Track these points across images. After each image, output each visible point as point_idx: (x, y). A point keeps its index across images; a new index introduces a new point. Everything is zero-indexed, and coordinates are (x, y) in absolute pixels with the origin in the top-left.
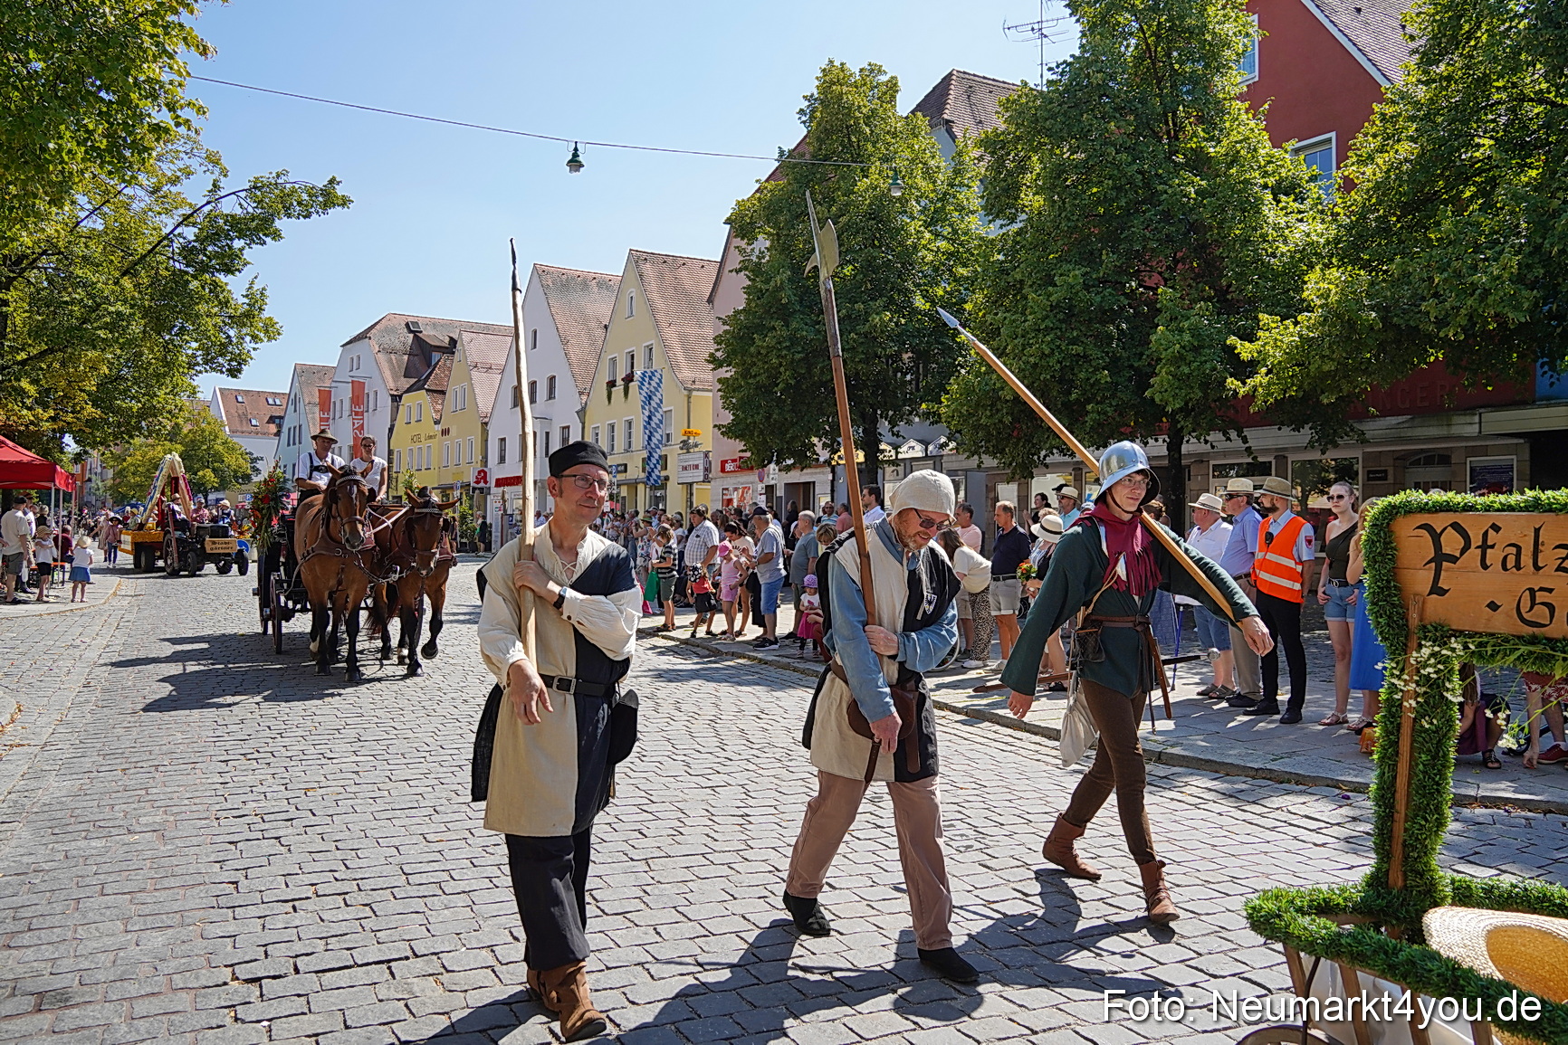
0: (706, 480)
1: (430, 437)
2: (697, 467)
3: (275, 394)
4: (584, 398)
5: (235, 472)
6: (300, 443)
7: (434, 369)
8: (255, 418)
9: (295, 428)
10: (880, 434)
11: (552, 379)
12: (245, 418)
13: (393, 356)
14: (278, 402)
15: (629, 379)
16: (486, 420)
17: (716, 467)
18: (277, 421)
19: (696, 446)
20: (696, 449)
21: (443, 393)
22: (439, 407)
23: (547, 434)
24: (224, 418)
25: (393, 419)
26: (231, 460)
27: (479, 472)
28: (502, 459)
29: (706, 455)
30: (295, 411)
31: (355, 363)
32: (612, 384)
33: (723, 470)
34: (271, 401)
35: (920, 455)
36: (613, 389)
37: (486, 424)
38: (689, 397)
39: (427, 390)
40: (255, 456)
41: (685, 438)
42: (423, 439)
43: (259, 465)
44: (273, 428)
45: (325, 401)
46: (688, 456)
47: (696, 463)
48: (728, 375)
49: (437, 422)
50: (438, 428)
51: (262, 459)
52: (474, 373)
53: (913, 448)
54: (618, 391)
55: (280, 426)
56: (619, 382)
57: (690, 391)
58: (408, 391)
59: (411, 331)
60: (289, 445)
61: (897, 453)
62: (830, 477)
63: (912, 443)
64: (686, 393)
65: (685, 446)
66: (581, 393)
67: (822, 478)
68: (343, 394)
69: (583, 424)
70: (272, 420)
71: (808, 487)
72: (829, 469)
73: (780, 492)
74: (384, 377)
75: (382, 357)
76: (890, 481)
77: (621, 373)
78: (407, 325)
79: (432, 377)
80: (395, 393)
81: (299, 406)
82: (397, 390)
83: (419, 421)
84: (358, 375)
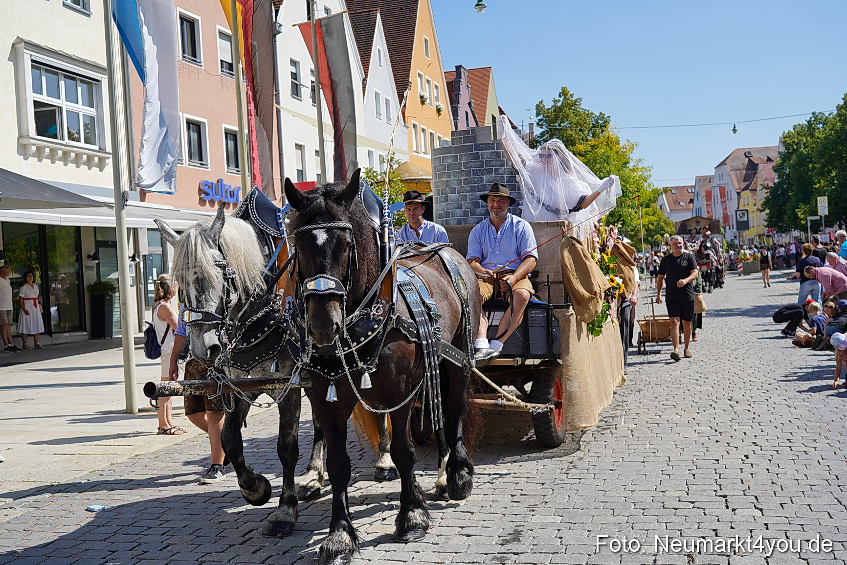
1: (753, 212)
3: (690, 187)
7: (754, 178)
8: (682, 201)
9: (698, 208)
12: (678, 202)
13: (738, 172)
14: (693, 191)
21: (756, 190)
22: (755, 198)
24: (666, 204)
25: (739, 204)
30: (698, 200)
31: (721, 177)
34: (690, 191)
39: (750, 190)
44: (690, 206)
45: (708, 196)
49: (755, 205)
50: (755, 208)
55: (693, 207)
58: (744, 189)
59: (747, 157)
68: (716, 192)
70: (691, 201)
74: (734, 184)
75: (732, 173)
78: (745, 154)
79: (752, 183)
80: (739, 191)
81: (699, 197)
82: (740, 189)
83: (748, 204)
84: (722, 182)
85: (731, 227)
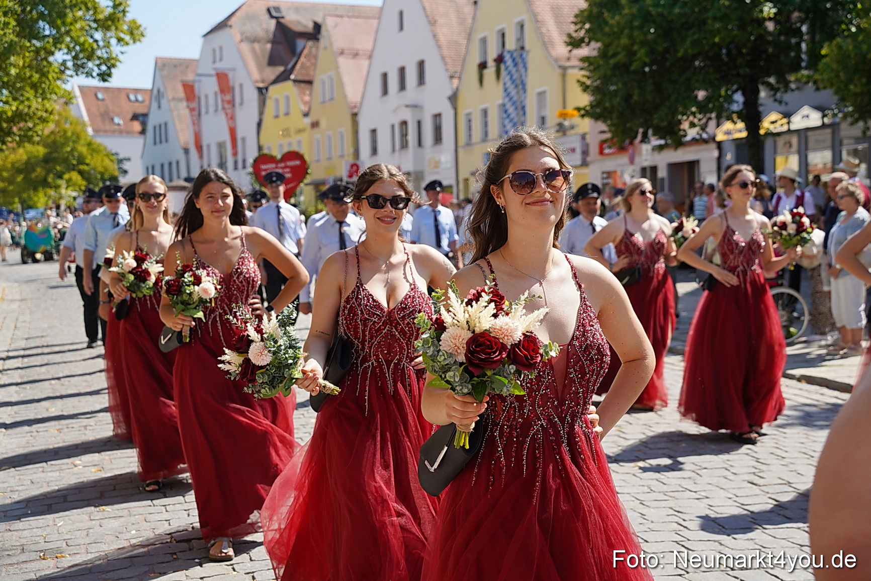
0: (584, 164)
1: (300, 131)
2: (573, 150)
3: (136, 91)
4: (455, 82)
5: (102, 174)
6: (167, 141)
7: (299, 58)
8: (118, 116)
9: (160, 126)
10: (761, 105)
11: (421, 65)
12: (107, 117)
13: (256, 45)
14: (140, 98)
15: (500, 60)
16: (355, 111)
17: (594, 149)
18: (141, 118)
19: (572, 127)
20: (573, 132)
21: (310, 83)
22: (307, 98)
23: (419, 123)
24: (86, 118)
25: (261, 113)
26: (96, 163)
27: (352, 166)
28: (374, 151)
29: (583, 137)
30: (159, 107)
31: (217, 54)
32: (483, 66)
33: (601, 152)
34: (132, 97)
35: (819, 123)
36: (486, 72)
37: (355, 115)
38: (564, 76)
39: (295, 81)
40: (121, 156)
41: (560, 120)
42: (292, 132)
43: (126, 166)
44: (137, 126)
45: (191, 95)
46: (564, 139)
47: (572, 146)
48: (595, 53)
49: (306, 115)
50: (307, 121)
51: (129, 159)
52: (342, 61)
53: (807, 116)
54: (490, 72)
55: (144, 124)
56: (491, 64)
57: (564, 69)
58: (275, 82)
59: (272, 17)
60: (155, 143)
61: (788, 123)
62: (716, 154)
63: (806, 110)
64: (559, 71)
65: (561, 129)
66: (452, 77)
67: (707, 157)
68: (208, 88)
69: (455, 109)
70: (135, 117)
71: (692, 166)
72: (714, 146)
73: (662, 173)
74: (249, 69)
75: (245, 47)
76: (782, 154)
77: (492, 54)
78: (269, 10)
79: (298, 66)
80: (261, 85)
81: (164, 102)
82: (263, 81)
83: (287, 114)
84: (221, 66)
85: (240, 165)
